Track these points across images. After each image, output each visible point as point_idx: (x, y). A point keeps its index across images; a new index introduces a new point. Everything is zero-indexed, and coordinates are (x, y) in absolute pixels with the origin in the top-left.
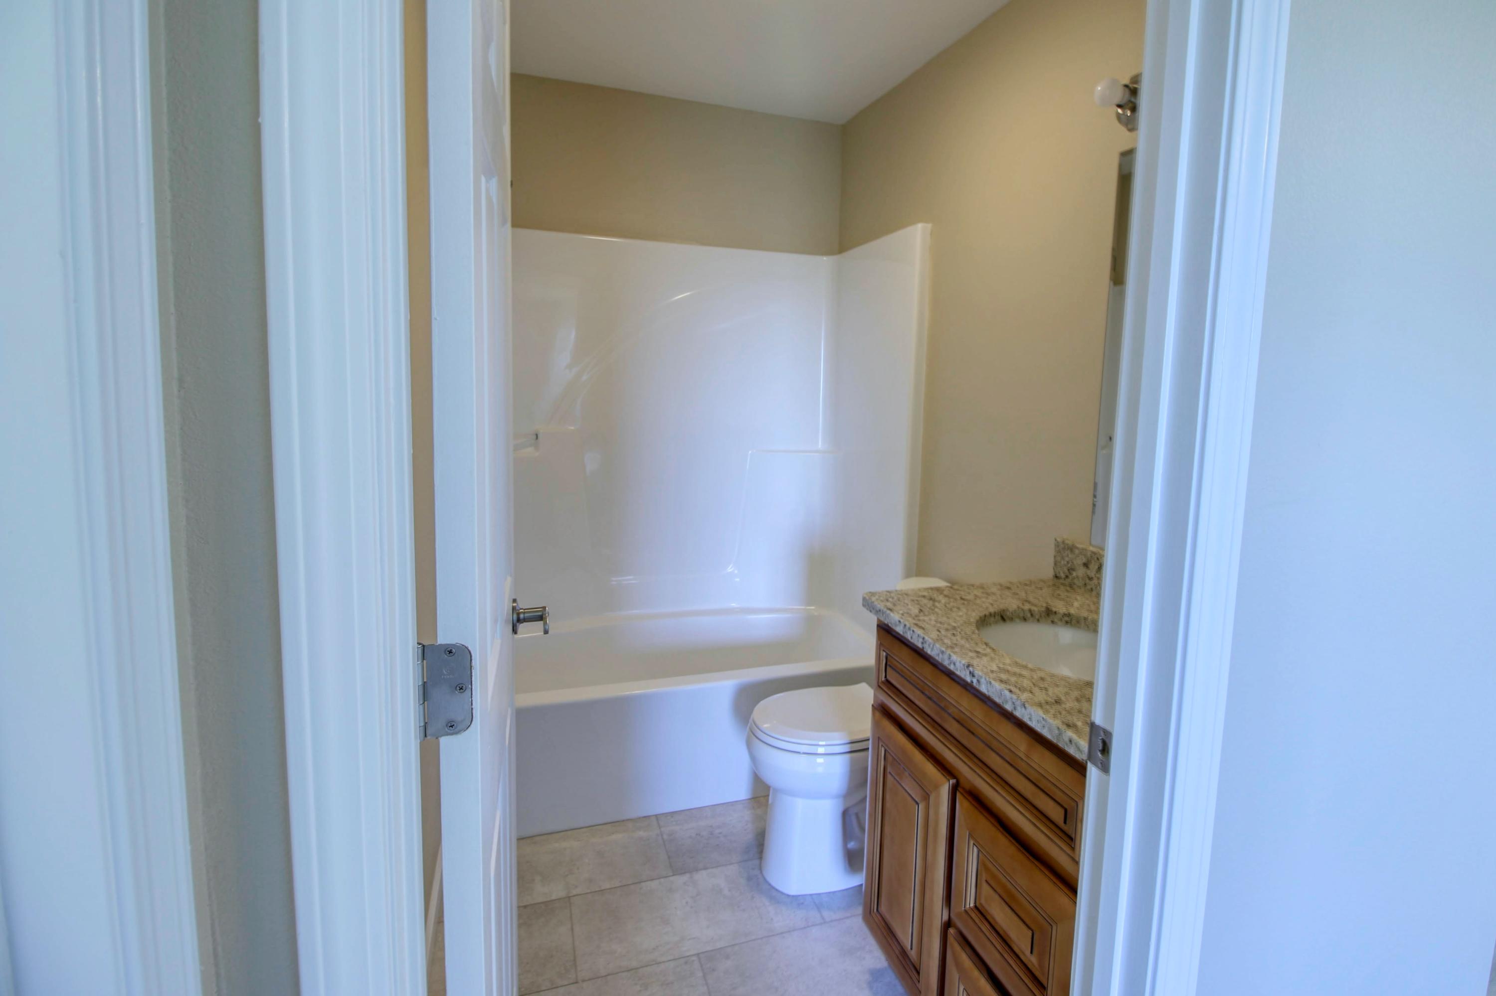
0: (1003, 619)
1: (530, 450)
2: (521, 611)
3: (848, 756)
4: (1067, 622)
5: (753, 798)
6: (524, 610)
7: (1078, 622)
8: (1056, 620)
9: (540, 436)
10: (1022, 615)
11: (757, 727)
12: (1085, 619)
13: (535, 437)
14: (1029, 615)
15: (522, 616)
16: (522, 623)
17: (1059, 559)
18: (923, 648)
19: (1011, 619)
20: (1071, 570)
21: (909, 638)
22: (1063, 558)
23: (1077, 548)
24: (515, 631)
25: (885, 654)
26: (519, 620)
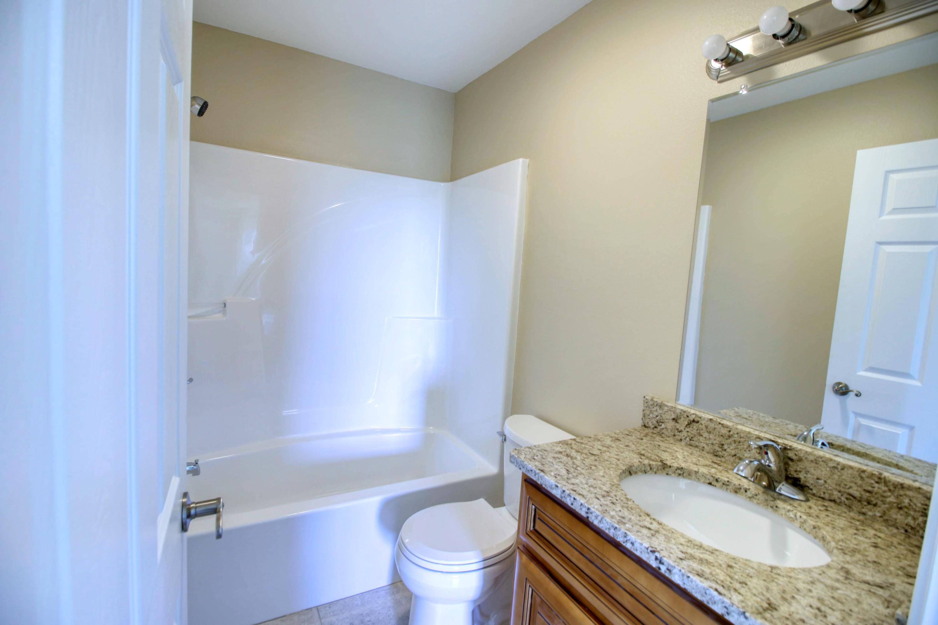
0: (630, 474)
1: (219, 315)
2: (192, 506)
3: (482, 571)
4: (680, 475)
5: (392, 584)
6: (197, 503)
7: (689, 475)
8: (670, 473)
9: (227, 306)
10: (643, 469)
11: (406, 548)
12: (696, 472)
13: (224, 305)
14: (649, 469)
15: (193, 512)
16: (194, 518)
17: (647, 412)
18: (588, 517)
19: (636, 473)
20: (659, 422)
21: (569, 504)
22: (651, 412)
23: (666, 406)
24: (184, 528)
25: (534, 507)
26: (189, 516)
